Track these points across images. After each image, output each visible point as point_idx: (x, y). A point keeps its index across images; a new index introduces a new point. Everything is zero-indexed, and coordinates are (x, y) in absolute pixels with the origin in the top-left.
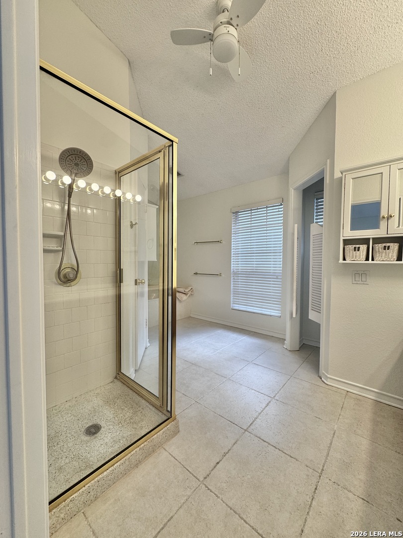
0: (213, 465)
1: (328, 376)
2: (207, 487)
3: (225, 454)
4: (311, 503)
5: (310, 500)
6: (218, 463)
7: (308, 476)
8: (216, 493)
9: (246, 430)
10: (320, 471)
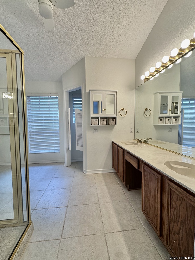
0: (61, 229)
1: (87, 171)
2: (65, 238)
3: (64, 221)
4: (101, 213)
5: (100, 213)
6: (64, 226)
7: (96, 206)
8: (70, 237)
9: (68, 206)
10: (98, 203)
